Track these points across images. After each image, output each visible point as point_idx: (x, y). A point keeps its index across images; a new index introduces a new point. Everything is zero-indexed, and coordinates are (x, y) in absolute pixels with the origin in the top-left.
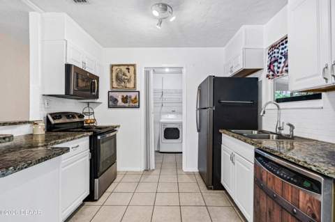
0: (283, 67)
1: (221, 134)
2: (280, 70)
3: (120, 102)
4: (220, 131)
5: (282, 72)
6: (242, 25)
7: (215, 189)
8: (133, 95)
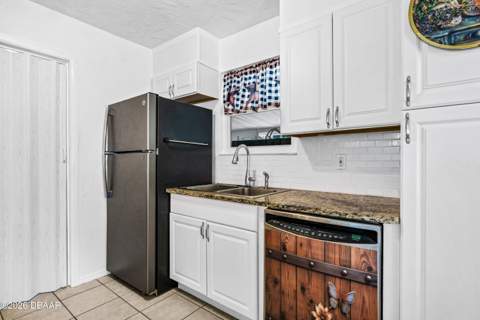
0: (248, 102)
1: (169, 195)
2: (244, 105)
4: (168, 191)
5: (246, 108)
6: (195, 26)
7: (160, 293)
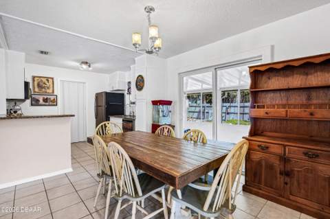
1: (110, 117)
3: (41, 102)
8: (52, 98)
